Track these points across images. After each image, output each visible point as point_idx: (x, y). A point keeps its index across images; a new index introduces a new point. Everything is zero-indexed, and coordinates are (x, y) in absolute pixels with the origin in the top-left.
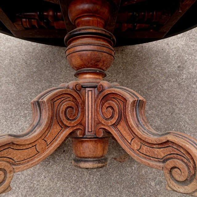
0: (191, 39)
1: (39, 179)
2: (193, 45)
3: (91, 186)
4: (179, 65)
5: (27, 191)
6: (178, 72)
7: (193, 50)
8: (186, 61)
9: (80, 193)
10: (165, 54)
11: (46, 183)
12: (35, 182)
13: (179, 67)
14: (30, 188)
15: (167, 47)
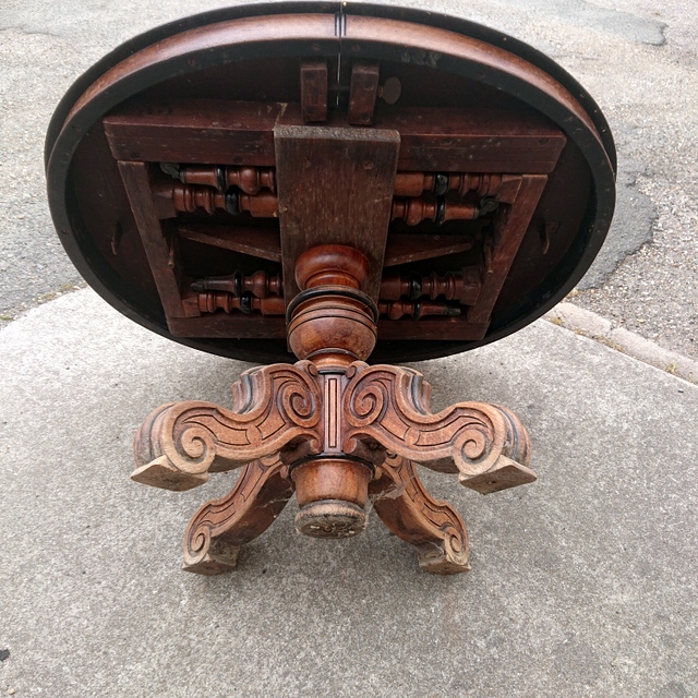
0: (555, 355)
1: (202, 629)
2: (560, 367)
3: (330, 646)
4: (530, 402)
5: (172, 657)
6: (529, 416)
7: (562, 375)
8: (546, 397)
9: (302, 661)
10: (497, 382)
11: (219, 639)
12: (192, 636)
13: (530, 407)
14: (180, 648)
15: (500, 369)
